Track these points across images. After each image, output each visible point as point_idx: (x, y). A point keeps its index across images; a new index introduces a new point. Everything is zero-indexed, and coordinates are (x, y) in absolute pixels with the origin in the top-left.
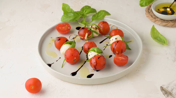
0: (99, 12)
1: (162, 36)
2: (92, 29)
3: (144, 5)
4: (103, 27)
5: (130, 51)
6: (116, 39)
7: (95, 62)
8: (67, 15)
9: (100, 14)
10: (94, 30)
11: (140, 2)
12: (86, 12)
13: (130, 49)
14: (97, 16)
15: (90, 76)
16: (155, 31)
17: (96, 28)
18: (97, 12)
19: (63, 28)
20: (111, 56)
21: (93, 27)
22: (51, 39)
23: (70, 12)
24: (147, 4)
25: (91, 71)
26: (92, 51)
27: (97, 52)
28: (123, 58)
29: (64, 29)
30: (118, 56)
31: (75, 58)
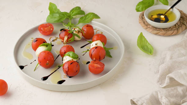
0: (87, 15)
1: (150, 45)
2: (74, 32)
3: (141, 10)
4: (87, 31)
5: (110, 58)
6: (96, 44)
7: (67, 67)
8: (53, 15)
9: (88, 17)
10: (76, 33)
11: (137, 6)
12: (73, 14)
13: (110, 56)
14: (84, 19)
15: (61, 82)
16: (143, 39)
17: (79, 32)
18: (86, 14)
19: (46, 29)
20: (88, 62)
21: (76, 29)
22: (31, 39)
23: (57, 12)
24: (144, 9)
25: (64, 77)
26: (67, 55)
27: (72, 57)
28: (99, 66)
29: (46, 30)
30: (93, 63)
31: (48, 62)
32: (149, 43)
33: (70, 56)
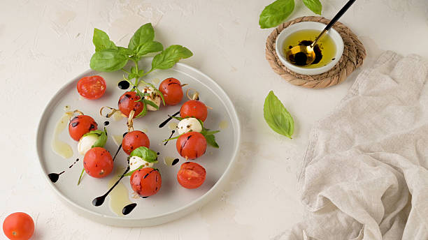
0: (168, 51)
1: (288, 113)
2: (146, 98)
3: (269, 25)
4: (169, 92)
5: (216, 149)
6: (188, 127)
7: (139, 184)
8: (102, 56)
9: (168, 55)
10: (150, 99)
11: (261, 16)
12: (140, 52)
13: (216, 145)
14: (162, 59)
15: (128, 209)
16: (275, 102)
17: (155, 96)
18: (164, 49)
19: (91, 87)
20: (176, 161)
21: (148, 91)
22: (65, 109)
23: (109, 47)
24: (275, 23)
25: (133, 195)
26: (137, 155)
27: (147, 159)
29: (92, 89)
30: (185, 168)
31: (102, 171)
32: (285, 110)
33: (141, 157)
